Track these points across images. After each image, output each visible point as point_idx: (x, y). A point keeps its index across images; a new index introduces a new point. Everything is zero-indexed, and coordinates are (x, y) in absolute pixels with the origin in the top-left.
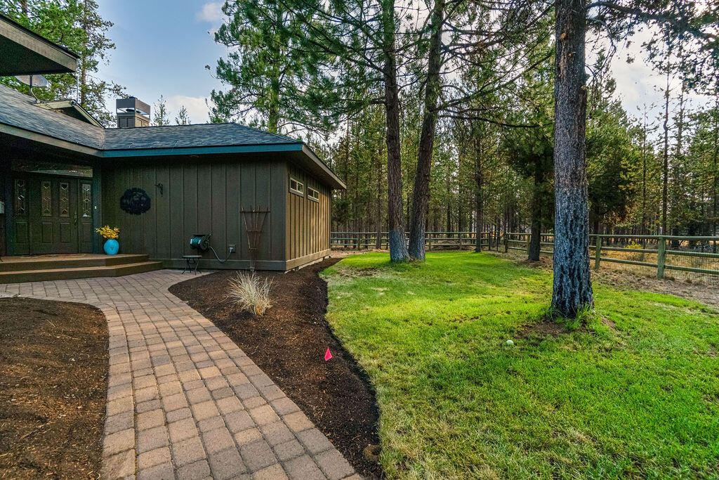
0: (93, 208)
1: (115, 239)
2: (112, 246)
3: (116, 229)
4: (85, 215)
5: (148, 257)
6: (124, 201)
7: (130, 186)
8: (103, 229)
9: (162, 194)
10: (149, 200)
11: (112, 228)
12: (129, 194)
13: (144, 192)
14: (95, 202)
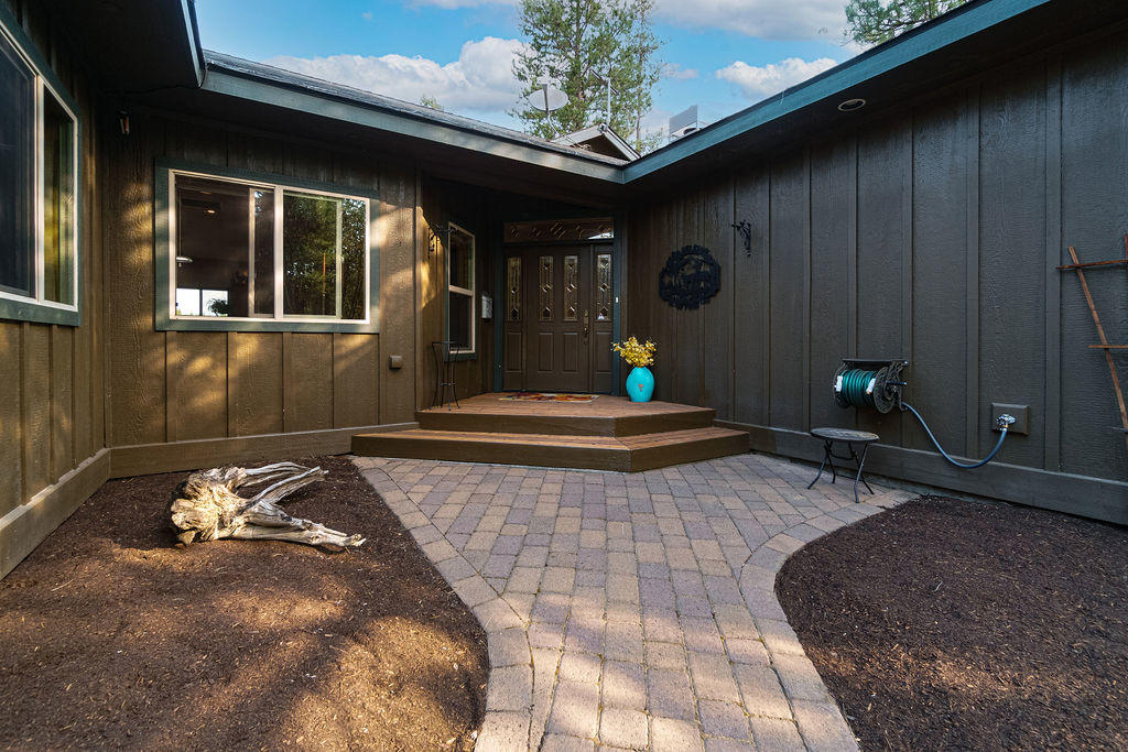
0: (613, 300)
1: (648, 367)
2: (641, 381)
3: (650, 345)
4: (601, 317)
5: (713, 414)
6: (667, 280)
7: (678, 245)
8: (627, 344)
9: (749, 249)
10: (717, 270)
11: (642, 342)
12: (677, 261)
13: (705, 251)
14: (617, 290)
